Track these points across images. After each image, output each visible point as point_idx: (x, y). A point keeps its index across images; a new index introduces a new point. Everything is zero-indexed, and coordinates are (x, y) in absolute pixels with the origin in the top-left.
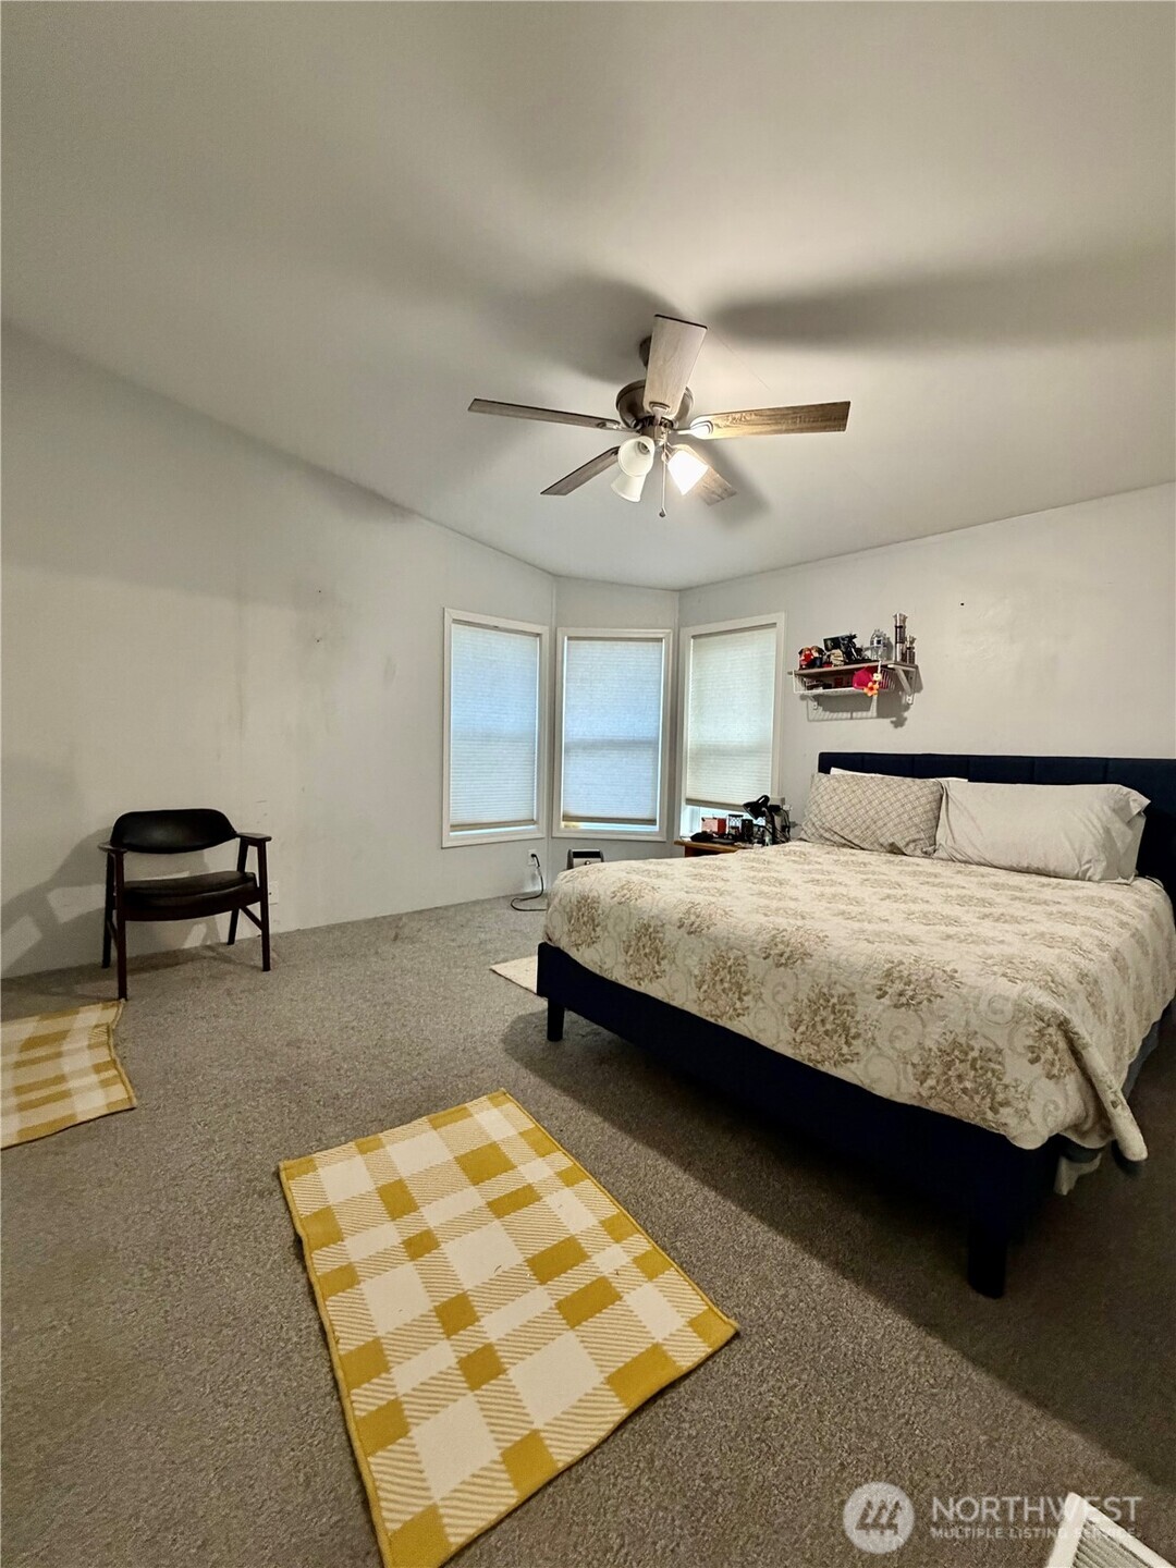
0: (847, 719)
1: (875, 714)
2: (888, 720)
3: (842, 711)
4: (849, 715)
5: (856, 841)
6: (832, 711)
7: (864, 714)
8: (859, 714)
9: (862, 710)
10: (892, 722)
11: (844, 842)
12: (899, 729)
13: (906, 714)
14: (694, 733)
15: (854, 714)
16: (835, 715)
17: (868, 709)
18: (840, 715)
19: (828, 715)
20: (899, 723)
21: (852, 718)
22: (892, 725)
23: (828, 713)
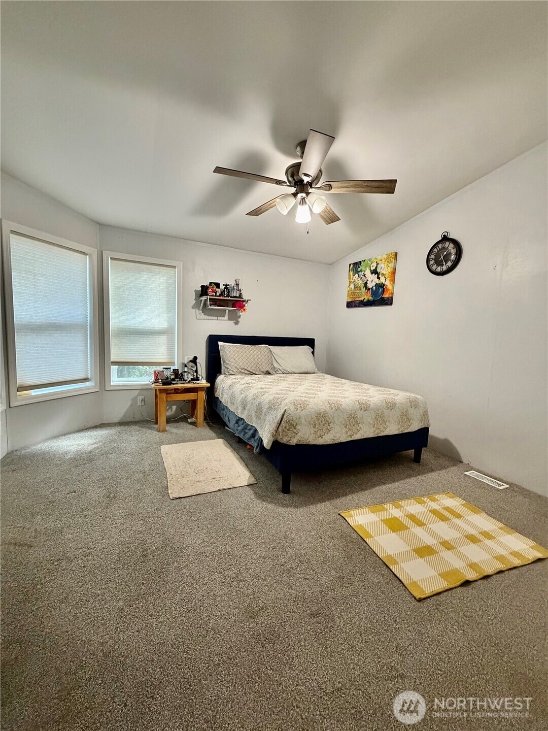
0: (215, 320)
1: (227, 319)
2: (233, 322)
3: (213, 316)
4: (216, 318)
5: (254, 372)
6: (209, 316)
7: (223, 318)
8: (221, 318)
9: (222, 316)
10: (234, 322)
11: (249, 373)
12: (237, 325)
13: (239, 320)
14: (116, 319)
15: (219, 318)
16: (210, 318)
17: (224, 316)
18: (212, 318)
19: (206, 317)
20: (237, 323)
21: (217, 319)
22: (234, 324)
23: (206, 316)
